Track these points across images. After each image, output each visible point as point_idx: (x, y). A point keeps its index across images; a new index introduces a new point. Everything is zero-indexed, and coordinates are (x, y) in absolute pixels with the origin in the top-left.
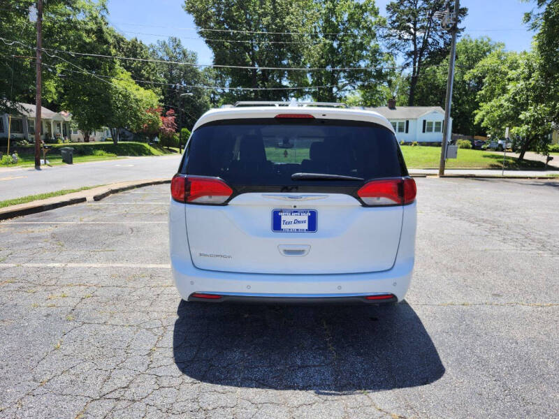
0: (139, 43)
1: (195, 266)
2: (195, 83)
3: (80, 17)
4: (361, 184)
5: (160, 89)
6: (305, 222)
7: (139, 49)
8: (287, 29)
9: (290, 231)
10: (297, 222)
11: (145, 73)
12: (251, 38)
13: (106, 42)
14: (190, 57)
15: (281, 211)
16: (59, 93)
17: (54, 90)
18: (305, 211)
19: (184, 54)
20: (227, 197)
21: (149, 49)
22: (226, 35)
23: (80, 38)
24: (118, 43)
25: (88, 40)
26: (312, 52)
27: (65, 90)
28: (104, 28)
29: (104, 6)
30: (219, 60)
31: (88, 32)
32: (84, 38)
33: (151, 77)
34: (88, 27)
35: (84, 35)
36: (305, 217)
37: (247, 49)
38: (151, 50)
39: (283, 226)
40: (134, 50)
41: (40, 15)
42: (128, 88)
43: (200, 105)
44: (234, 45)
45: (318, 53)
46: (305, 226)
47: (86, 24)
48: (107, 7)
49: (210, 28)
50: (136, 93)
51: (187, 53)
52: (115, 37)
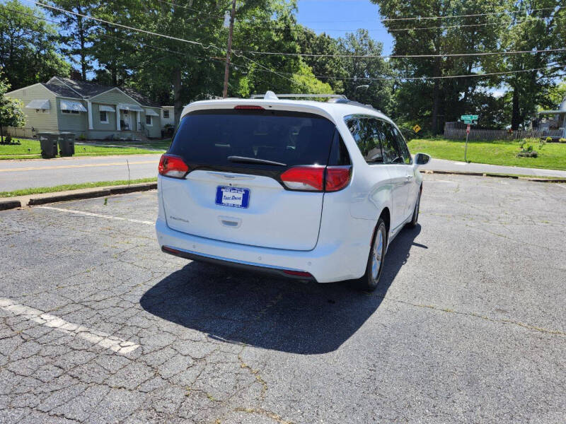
0: (327, 37)
1: (168, 227)
2: (379, 74)
3: (273, 18)
4: (283, 169)
5: (341, 81)
6: (240, 199)
7: (326, 44)
8: (480, 10)
9: (228, 205)
10: (234, 198)
11: (328, 67)
12: (438, 23)
13: (292, 39)
14: (376, 48)
15: (224, 188)
16: (250, 88)
17: (247, 86)
18: (240, 190)
19: (370, 45)
20: (184, 173)
21: (337, 43)
22: (411, 24)
23: (269, 38)
24: (308, 39)
25: (276, 39)
26: (510, 32)
27: (256, 86)
28: (292, 27)
29: (294, 5)
30: (400, 50)
31: (277, 31)
32: (273, 38)
33: (334, 71)
34: (278, 27)
35: (274, 34)
36: (240, 195)
37: (432, 36)
38: (339, 44)
39: (224, 201)
40: (322, 45)
41: (232, 21)
42: (307, 83)
43: (380, 97)
44: (418, 34)
45: (519, 34)
46: (240, 202)
47: (277, 24)
48: (296, 6)
49: (395, 16)
50: (312, 86)
51: (373, 44)
52: (305, 33)
